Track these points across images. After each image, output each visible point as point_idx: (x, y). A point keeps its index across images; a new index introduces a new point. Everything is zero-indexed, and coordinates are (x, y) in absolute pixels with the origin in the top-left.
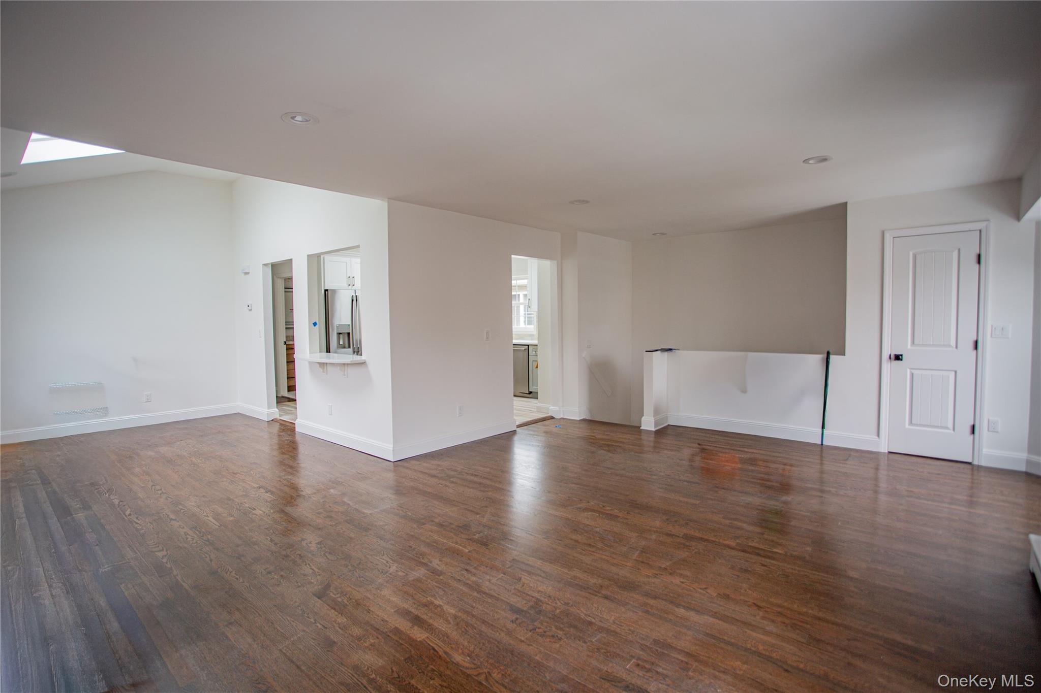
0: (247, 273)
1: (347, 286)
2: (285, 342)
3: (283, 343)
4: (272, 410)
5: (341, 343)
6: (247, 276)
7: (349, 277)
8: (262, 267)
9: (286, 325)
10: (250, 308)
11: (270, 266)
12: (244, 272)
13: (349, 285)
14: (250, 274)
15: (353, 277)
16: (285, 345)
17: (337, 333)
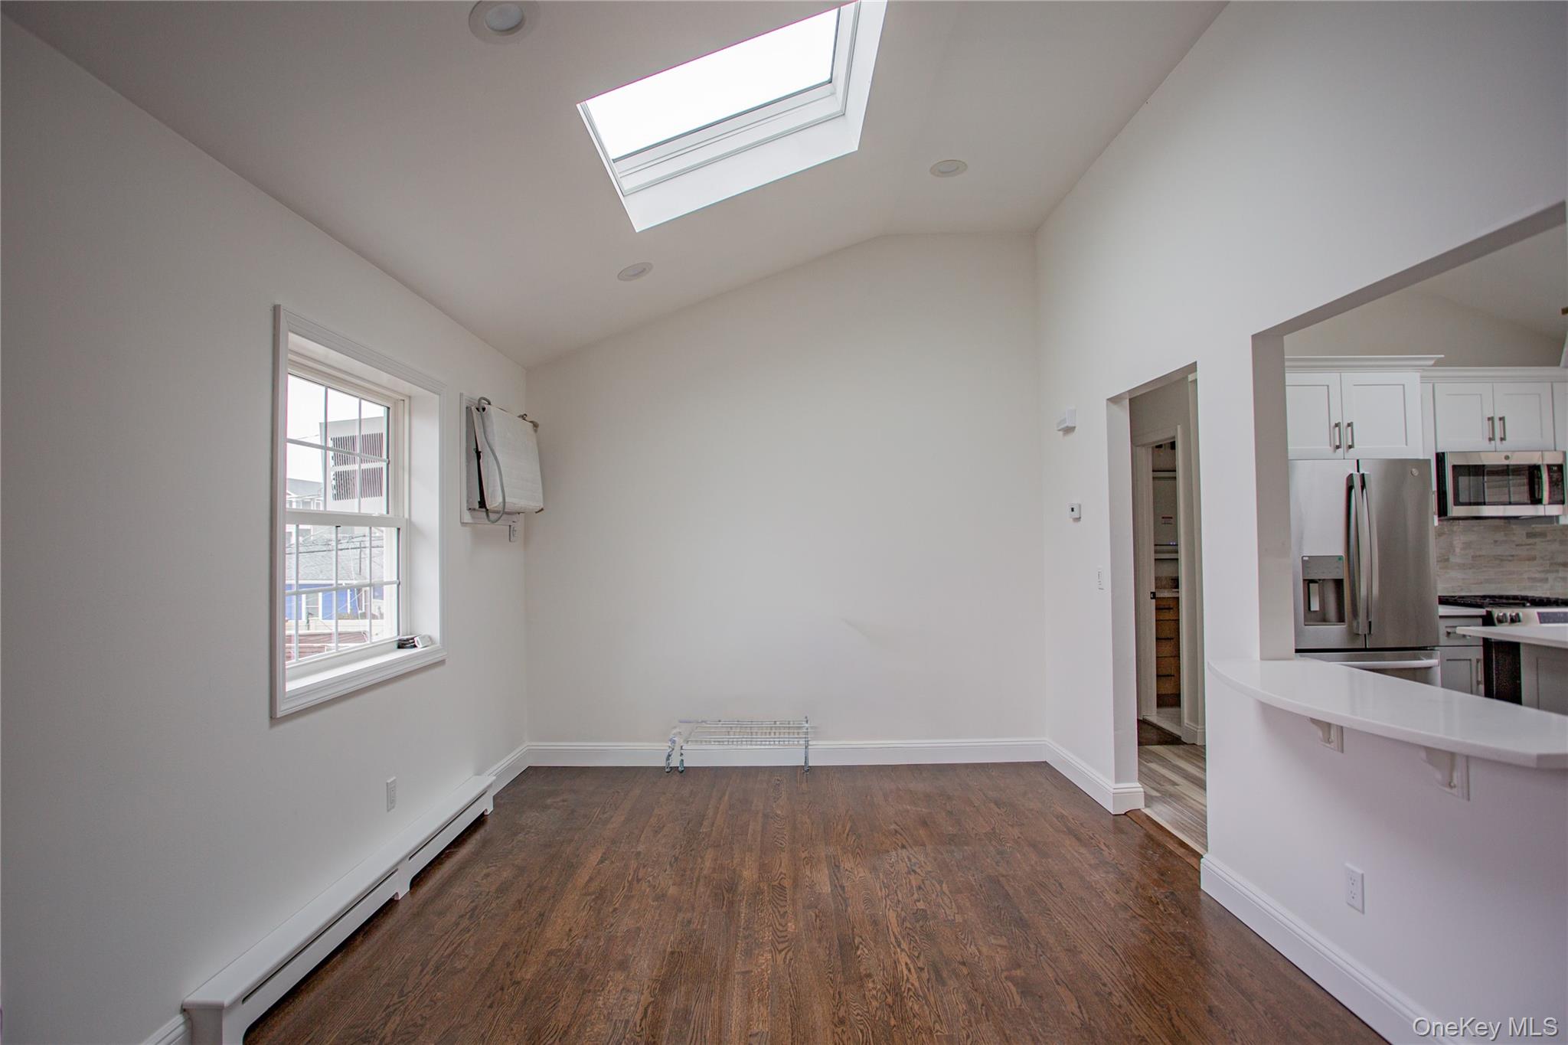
0: (1069, 430)
1: (1331, 449)
2: (1154, 594)
3: (1149, 596)
4: (1125, 786)
5: (1315, 606)
6: (1071, 436)
7: (1337, 425)
8: (1105, 403)
9: (1156, 552)
10: (1076, 514)
11: (1127, 402)
12: (1063, 426)
13: (1338, 447)
14: (1076, 429)
15: (1349, 425)
16: (1154, 600)
17: (1304, 580)
